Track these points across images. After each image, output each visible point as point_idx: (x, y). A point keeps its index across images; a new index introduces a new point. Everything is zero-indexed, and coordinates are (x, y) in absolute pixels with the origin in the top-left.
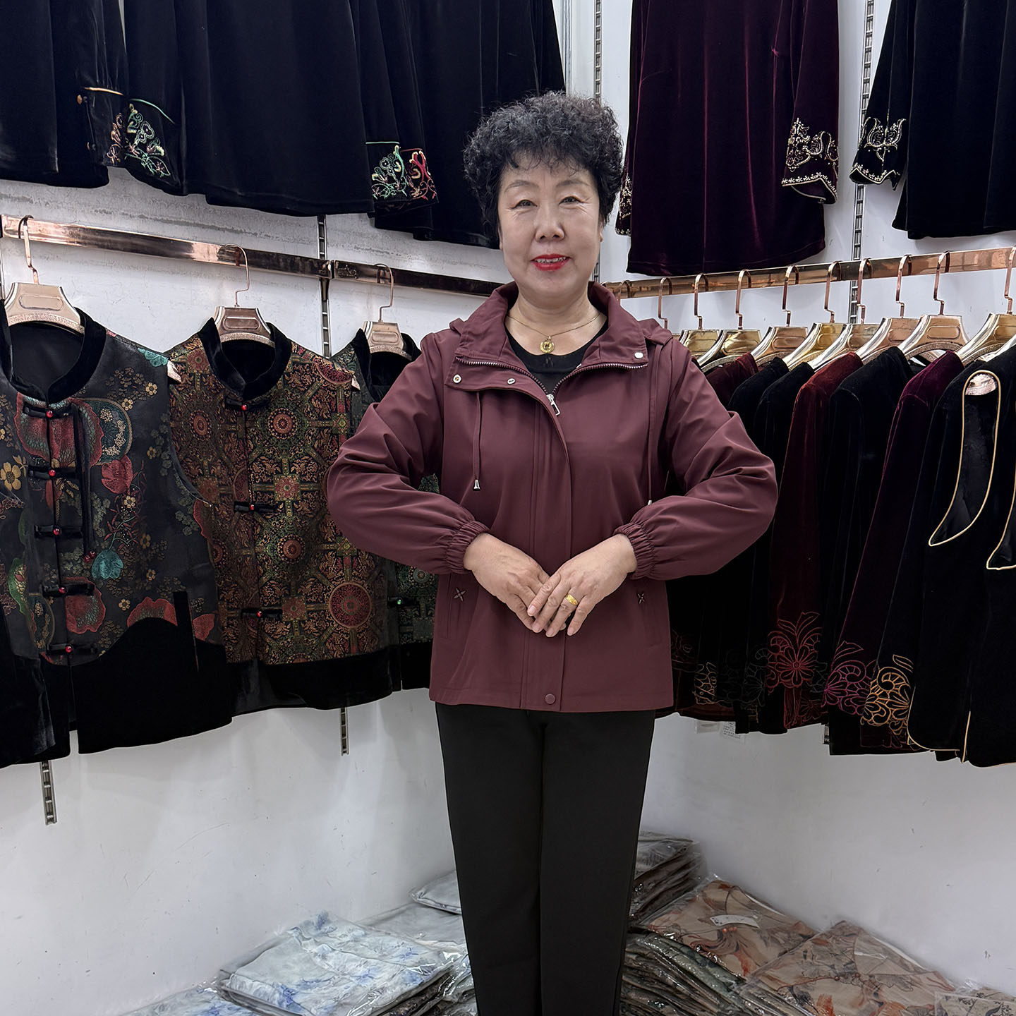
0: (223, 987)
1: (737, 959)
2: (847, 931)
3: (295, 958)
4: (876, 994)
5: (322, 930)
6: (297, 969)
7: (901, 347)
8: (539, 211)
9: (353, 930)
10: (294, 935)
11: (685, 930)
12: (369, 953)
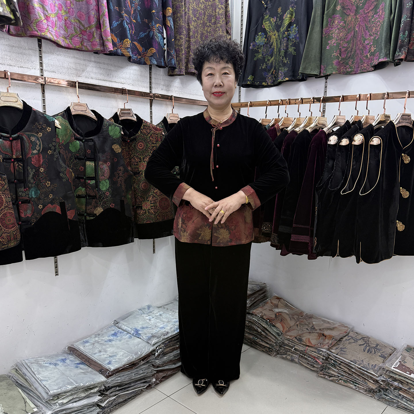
1: (281, 324)
8: (215, 77)
10: (139, 312)
11: (264, 314)
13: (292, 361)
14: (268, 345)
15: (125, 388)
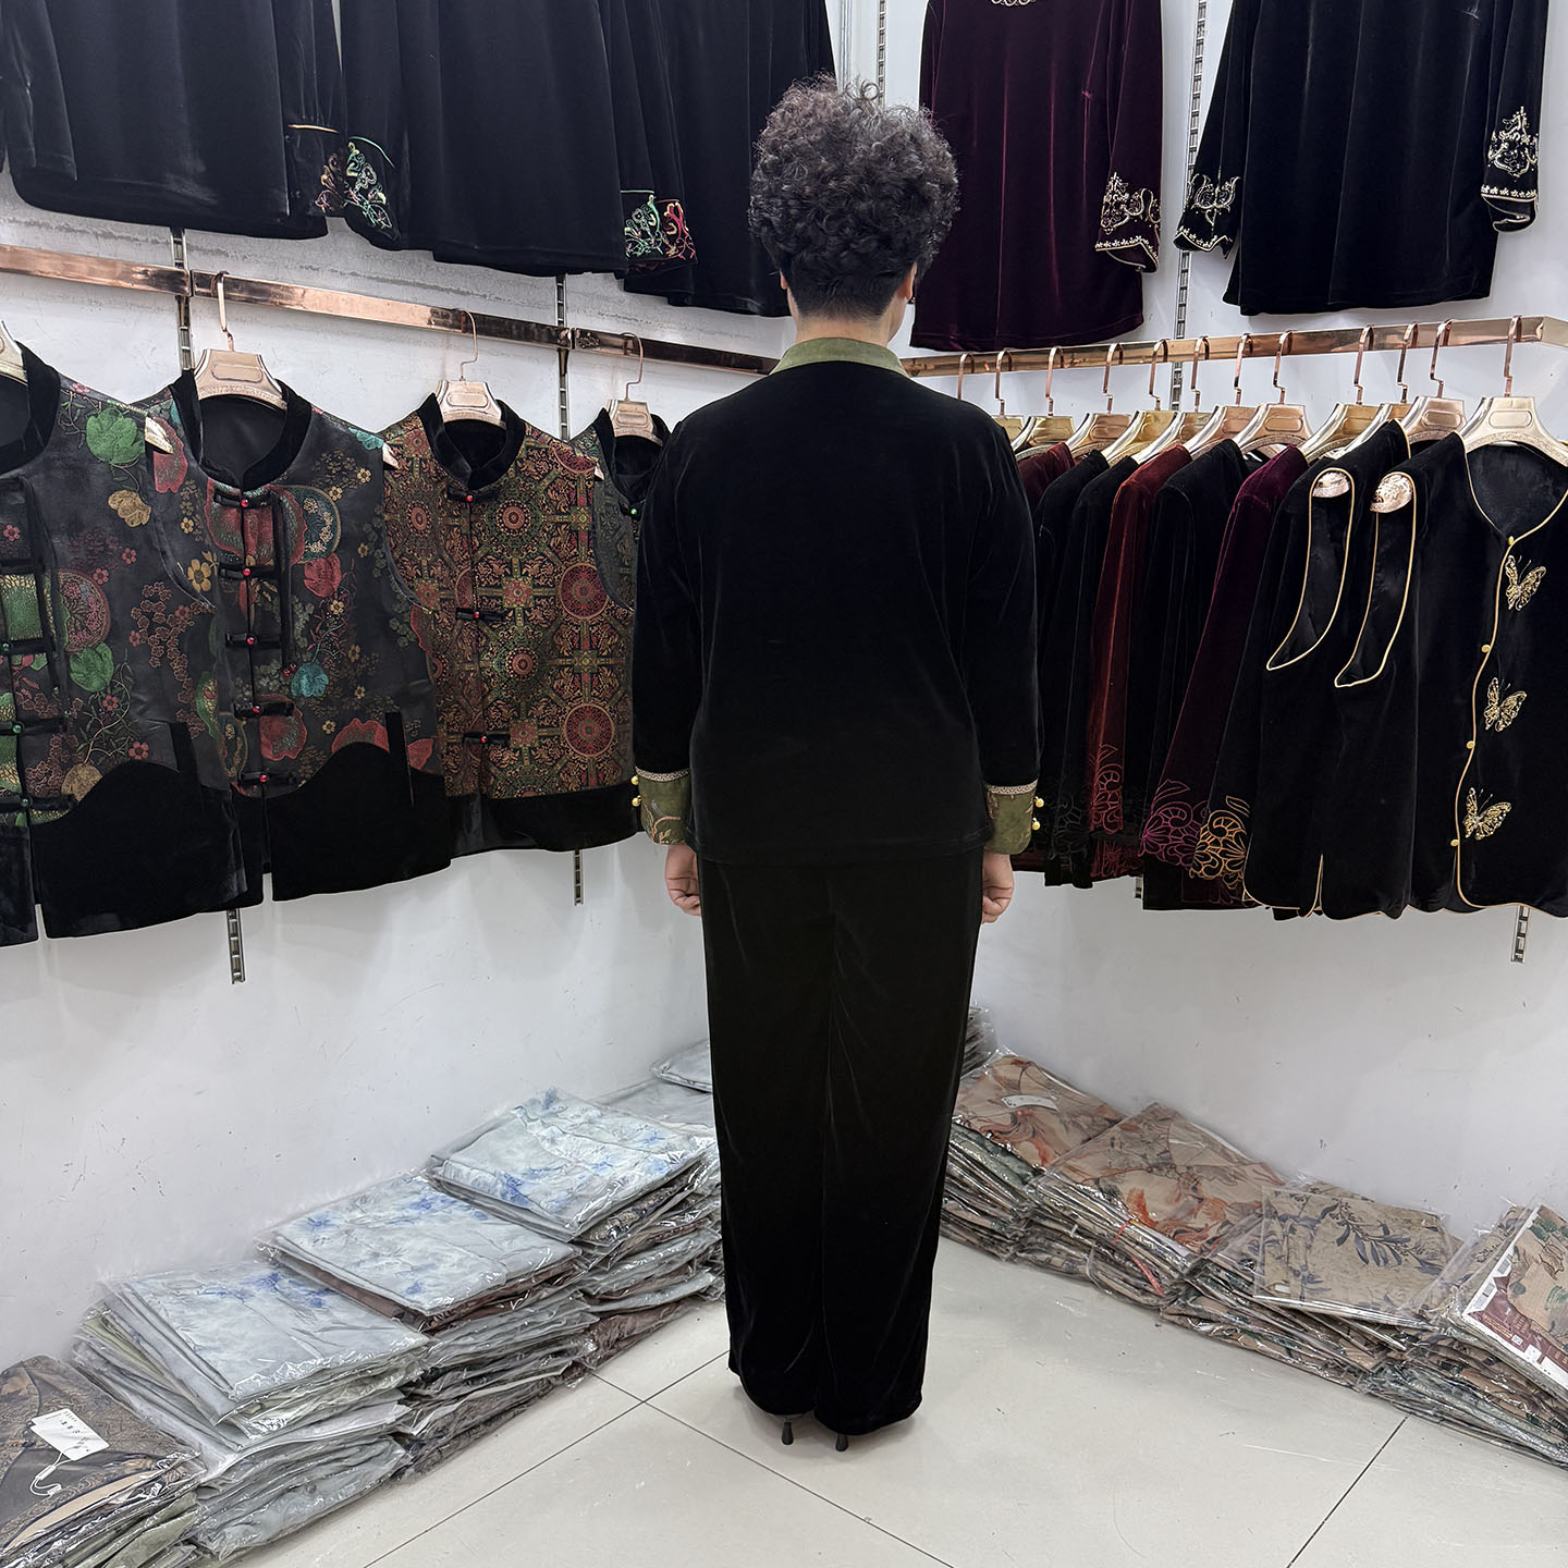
0: (434, 1176)
1: (1034, 1146)
2: (1160, 1116)
3: (521, 1144)
4: (1194, 1189)
5: (551, 1109)
6: (522, 1155)
7: (1236, 440)
9: (586, 1110)
10: (518, 1115)
11: (974, 1111)
12: (608, 1137)
13: (1071, 1274)
14: (987, 1221)
15: (489, 1373)
